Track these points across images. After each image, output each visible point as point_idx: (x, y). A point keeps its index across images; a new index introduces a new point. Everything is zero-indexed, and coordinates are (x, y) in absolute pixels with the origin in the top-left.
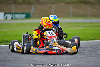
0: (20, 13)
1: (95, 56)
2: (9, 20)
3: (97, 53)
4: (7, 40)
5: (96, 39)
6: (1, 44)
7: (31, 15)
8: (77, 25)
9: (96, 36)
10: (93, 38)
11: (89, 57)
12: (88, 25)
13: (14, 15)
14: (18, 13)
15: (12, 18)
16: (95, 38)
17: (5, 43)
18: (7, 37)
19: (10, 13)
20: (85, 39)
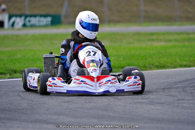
0: (41, 16)
1: (189, 99)
2: (19, 29)
3: (193, 93)
4: (15, 69)
5: (192, 64)
6: (3, 76)
7: (63, 19)
8: (154, 37)
9: (192, 59)
10: (185, 63)
11: (178, 100)
12: (176, 37)
13: (28, 19)
14: (35, 16)
15: (24, 25)
16: (190, 63)
17: (10, 75)
18: (14, 63)
19: (21, 16)
20: (170, 65)
